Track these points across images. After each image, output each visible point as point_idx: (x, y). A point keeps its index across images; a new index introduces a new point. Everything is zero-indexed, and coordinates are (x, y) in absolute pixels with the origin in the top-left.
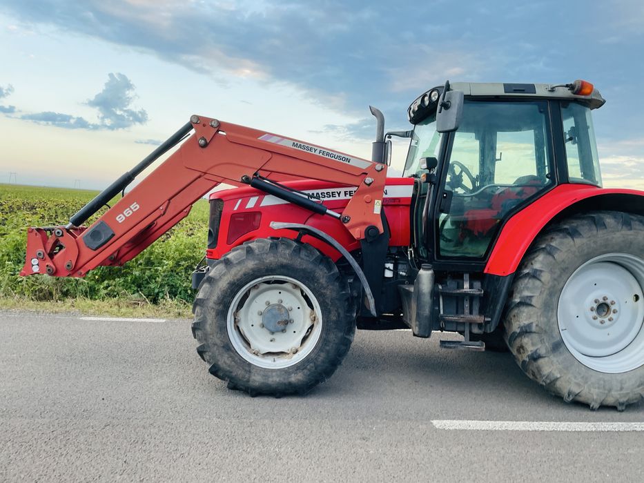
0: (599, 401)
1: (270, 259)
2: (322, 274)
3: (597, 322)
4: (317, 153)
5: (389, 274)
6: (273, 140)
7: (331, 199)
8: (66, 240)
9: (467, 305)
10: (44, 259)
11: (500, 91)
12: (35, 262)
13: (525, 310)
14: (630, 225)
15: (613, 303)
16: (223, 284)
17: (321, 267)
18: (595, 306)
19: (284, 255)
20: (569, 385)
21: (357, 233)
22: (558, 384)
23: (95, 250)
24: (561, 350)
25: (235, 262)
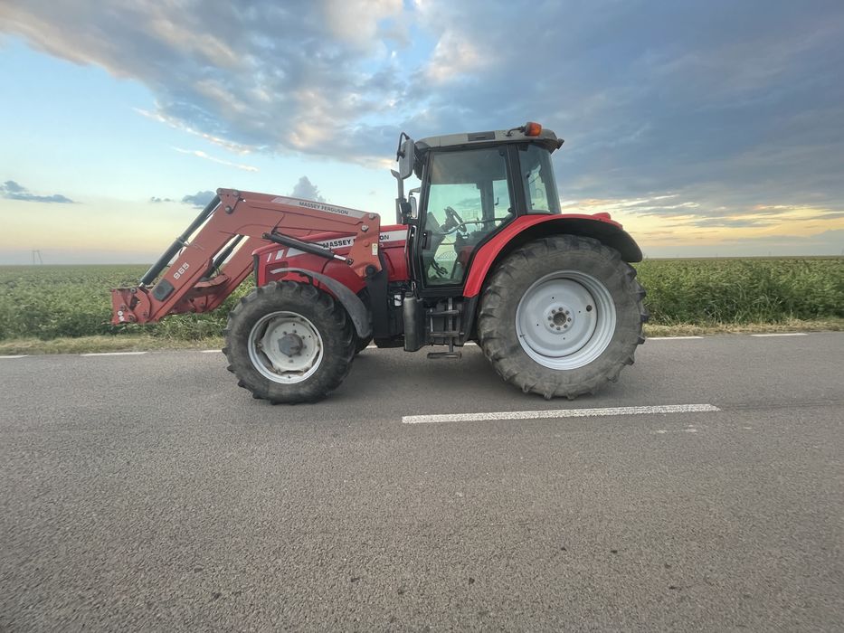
0: (551, 393)
1: (276, 298)
2: (320, 308)
3: (554, 329)
4: (320, 209)
5: (397, 304)
6: (283, 202)
7: (343, 246)
8: (140, 295)
9: (450, 323)
10: (126, 311)
11: (465, 141)
12: (120, 313)
13: (488, 320)
14: (577, 245)
15: (568, 313)
16: (241, 318)
17: (319, 304)
18: (552, 315)
19: (288, 294)
20: (525, 380)
21: (360, 272)
22: (517, 379)
23: (163, 301)
24: (518, 351)
25: (249, 300)
